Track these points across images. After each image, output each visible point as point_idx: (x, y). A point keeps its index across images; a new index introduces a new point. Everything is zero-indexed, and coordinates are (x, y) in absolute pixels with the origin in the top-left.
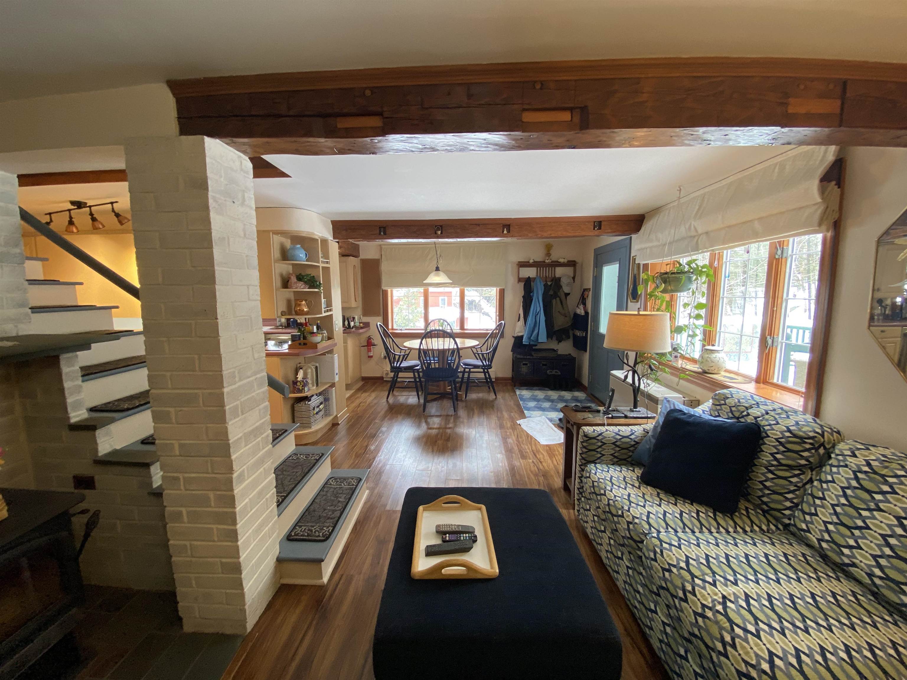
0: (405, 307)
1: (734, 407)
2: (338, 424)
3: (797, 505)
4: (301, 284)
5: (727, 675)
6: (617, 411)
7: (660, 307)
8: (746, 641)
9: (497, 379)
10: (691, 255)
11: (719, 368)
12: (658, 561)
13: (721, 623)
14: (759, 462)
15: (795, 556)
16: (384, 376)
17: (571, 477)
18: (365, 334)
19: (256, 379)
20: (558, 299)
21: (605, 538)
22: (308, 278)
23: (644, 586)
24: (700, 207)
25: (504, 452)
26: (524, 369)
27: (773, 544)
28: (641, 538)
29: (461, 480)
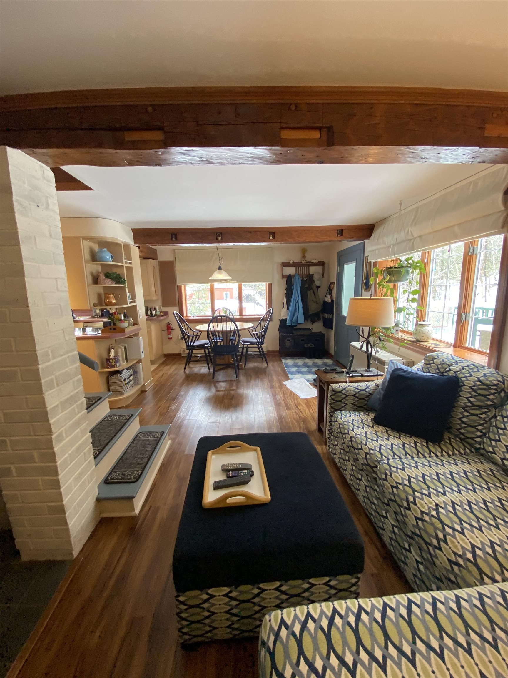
0: (197, 300)
1: (440, 365)
2: (146, 391)
3: (485, 434)
4: (108, 280)
5: (441, 563)
6: (356, 371)
7: (386, 293)
8: (454, 536)
9: (268, 352)
10: (408, 254)
11: (428, 338)
12: (389, 481)
13: (435, 524)
14: (458, 404)
15: (485, 471)
16: (182, 353)
17: (323, 421)
18: (165, 321)
19: (68, 357)
20: (311, 290)
21: (349, 464)
22: (115, 276)
23: (378, 499)
24: (415, 217)
25: (274, 405)
26: (288, 344)
27: (469, 463)
28: (375, 464)
29: (243, 428)
